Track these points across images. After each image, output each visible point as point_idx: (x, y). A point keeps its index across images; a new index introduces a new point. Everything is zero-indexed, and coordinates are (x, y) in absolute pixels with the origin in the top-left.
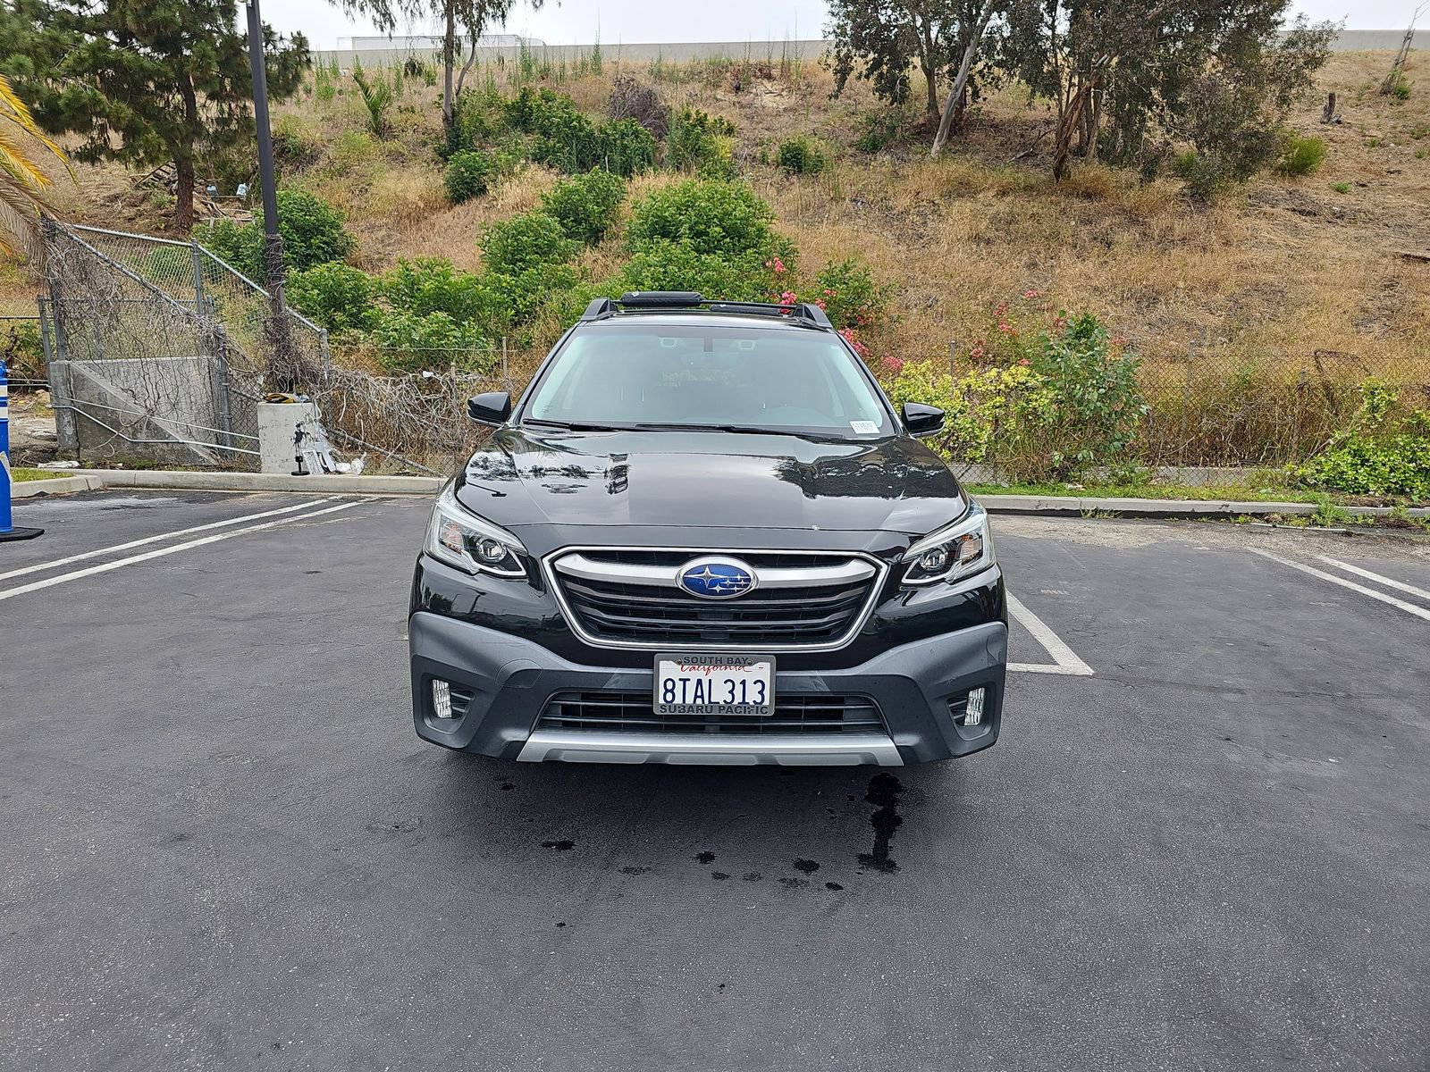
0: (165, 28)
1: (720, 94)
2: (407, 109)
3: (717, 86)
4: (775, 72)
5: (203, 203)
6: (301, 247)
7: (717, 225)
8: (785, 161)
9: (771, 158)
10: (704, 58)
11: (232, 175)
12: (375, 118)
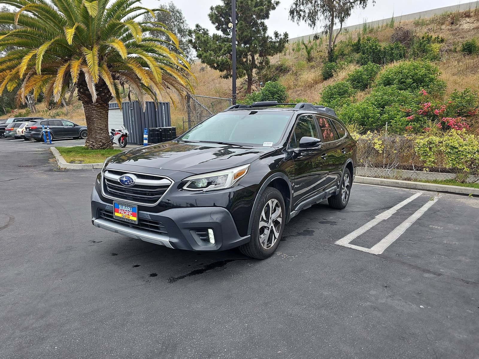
0: (246, 38)
1: (443, 27)
2: (320, 51)
3: (443, 24)
4: (472, 14)
5: (256, 87)
6: (271, 98)
7: (411, 79)
8: (464, 50)
9: (458, 49)
10: (439, 14)
11: (267, 78)
12: (309, 56)
